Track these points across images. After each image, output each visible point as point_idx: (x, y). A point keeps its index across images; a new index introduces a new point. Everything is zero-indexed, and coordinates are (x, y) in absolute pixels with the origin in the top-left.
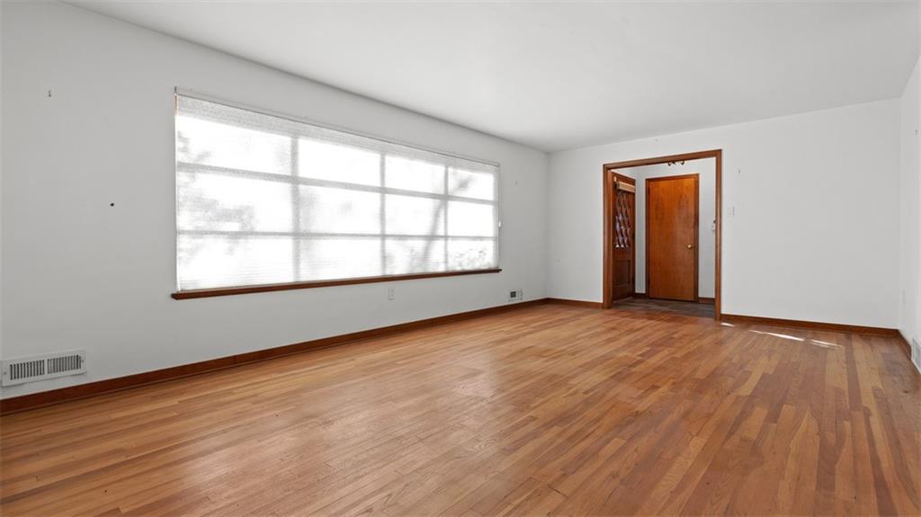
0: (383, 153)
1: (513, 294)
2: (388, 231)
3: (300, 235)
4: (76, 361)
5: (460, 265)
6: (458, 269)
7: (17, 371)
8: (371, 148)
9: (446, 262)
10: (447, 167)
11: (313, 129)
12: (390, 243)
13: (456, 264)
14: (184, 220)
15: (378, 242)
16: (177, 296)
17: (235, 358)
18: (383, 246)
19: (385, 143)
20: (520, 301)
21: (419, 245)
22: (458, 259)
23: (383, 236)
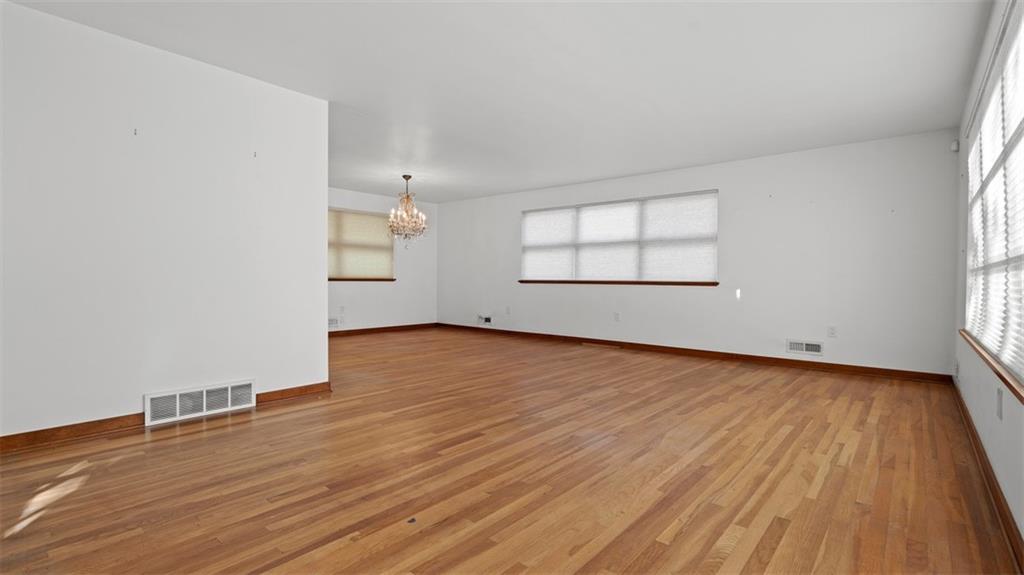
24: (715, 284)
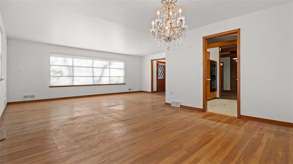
0: (93, 60)
1: (130, 89)
4: (34, 96)
5: (113, 82)
6: (113, 83)
7: (25, 97)
8: (90, 59)
9: (110, 82)
10: (110, 62)
11: (77, 57)
12: (94, 78)
14: (52, 74)
16: (50, 87)
17: (60, 98)
19: (93, 58)
20: (131, 91)
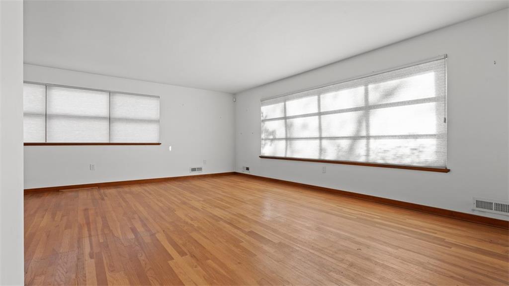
2: (323, 135)
3: (288, 139)
12: (324, 142)
13: (379, 158)
14: (262, 136)
15: (318, 141)
18: (321, 143)
19: (320, 89)
21: (345, 144)
22: (380, 154)
23: (321, 138)
24: (159, 144)
